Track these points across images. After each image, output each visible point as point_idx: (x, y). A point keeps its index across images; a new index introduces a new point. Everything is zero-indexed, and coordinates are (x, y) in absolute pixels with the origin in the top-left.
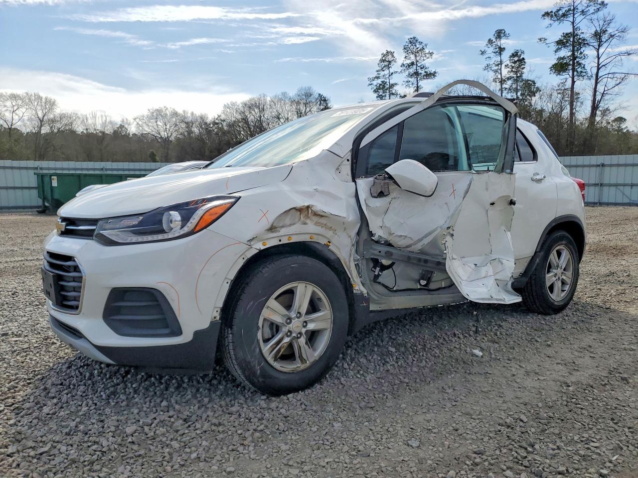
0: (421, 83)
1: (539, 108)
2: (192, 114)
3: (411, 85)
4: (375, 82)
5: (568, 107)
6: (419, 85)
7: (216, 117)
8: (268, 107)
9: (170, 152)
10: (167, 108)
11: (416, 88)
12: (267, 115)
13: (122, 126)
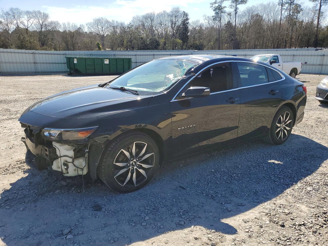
0: (238, 6)
1: (300, 20)
2: (117, 22)
3: (233, 8)
4: (214, 6)
5: (317, 20)
6: (237, 7)
7: (129, 23)
8: (156, 18)
9: (104, 42)
10: (103, 19)
11: (235, 9)
12: (155, 22)
13: (80, 28)
